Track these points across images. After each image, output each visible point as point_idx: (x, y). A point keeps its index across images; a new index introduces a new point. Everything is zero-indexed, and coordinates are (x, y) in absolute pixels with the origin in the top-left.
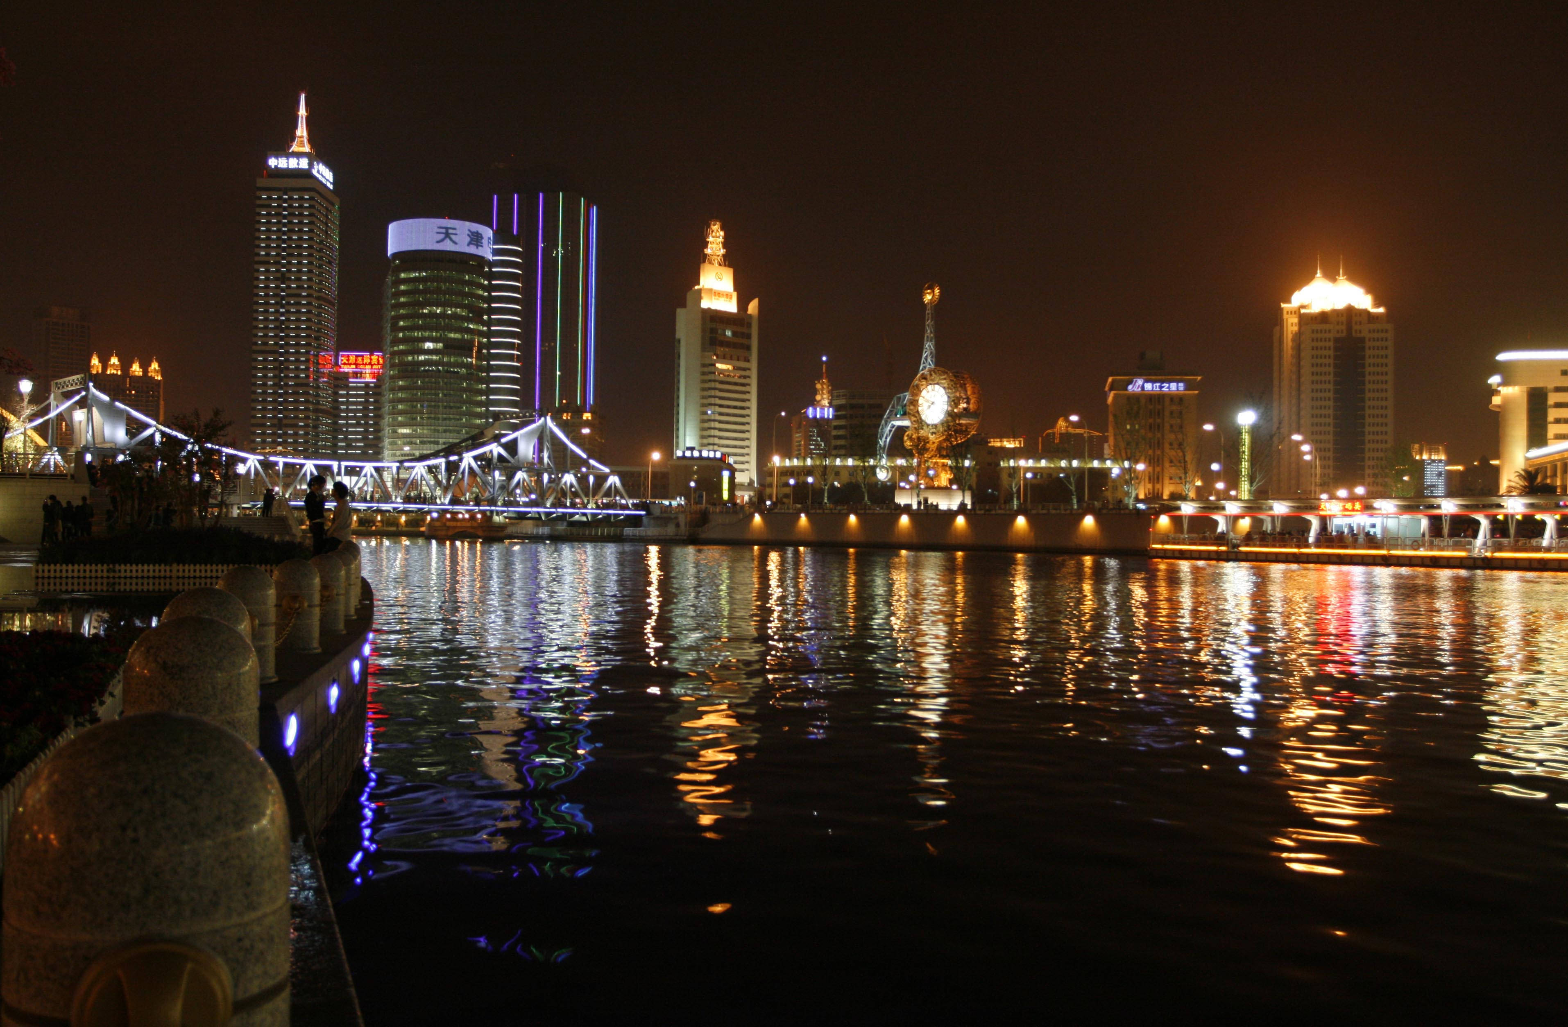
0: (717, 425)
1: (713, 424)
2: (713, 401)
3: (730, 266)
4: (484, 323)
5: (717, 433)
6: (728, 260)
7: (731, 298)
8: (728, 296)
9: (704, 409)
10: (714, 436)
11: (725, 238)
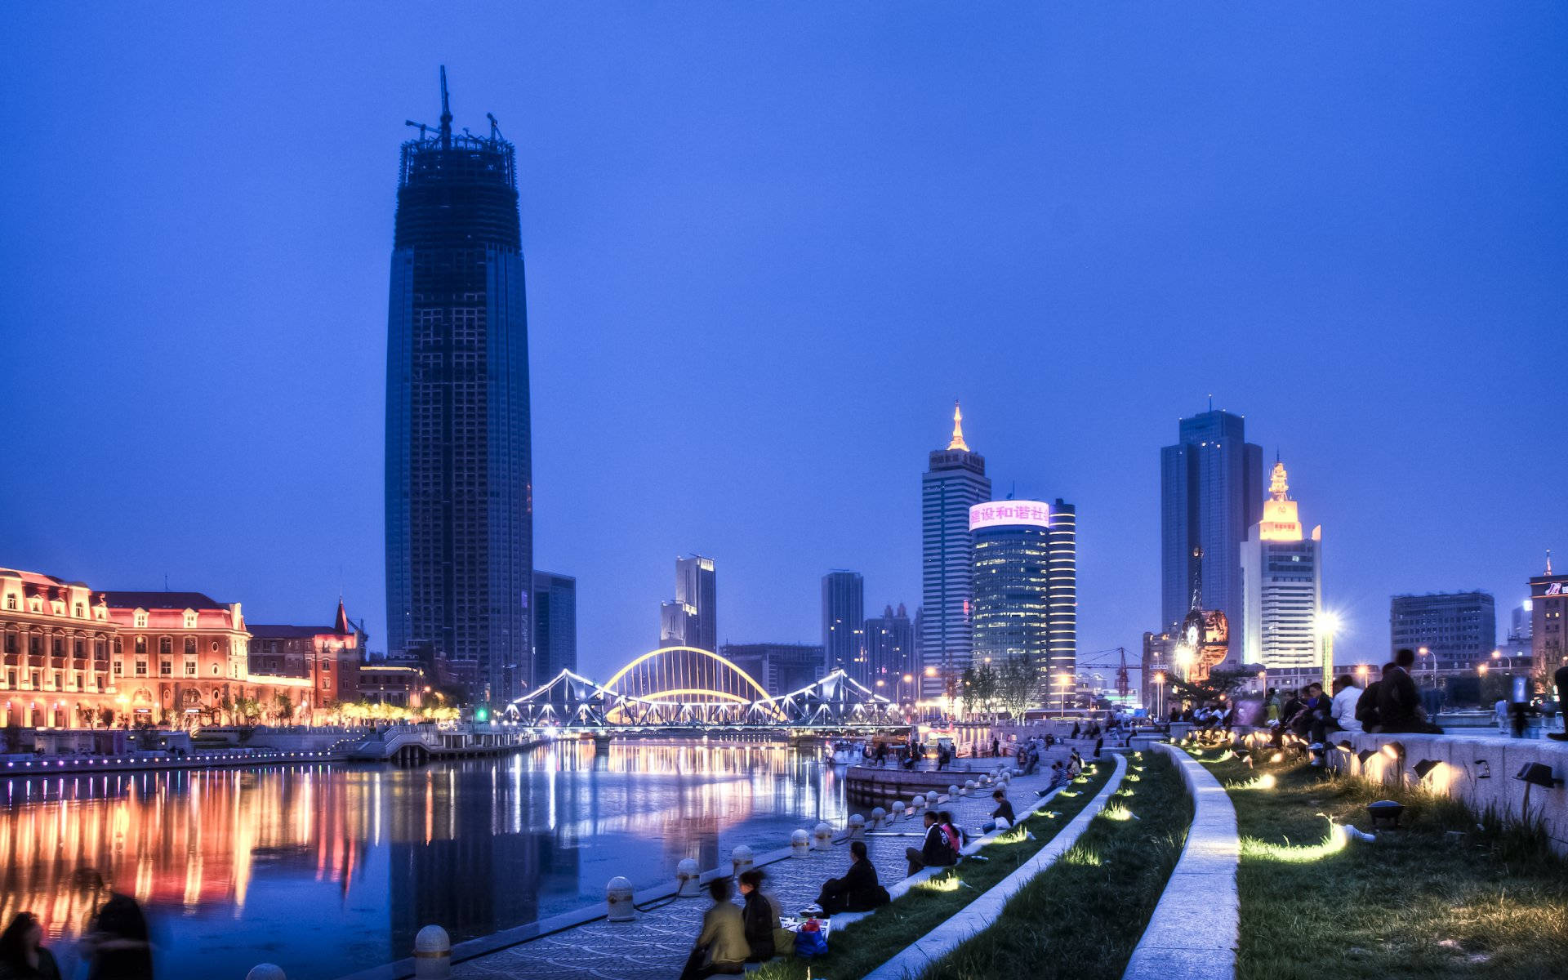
0: (1278, 638)
1: (1273, 638)
2: (1273, 618)
3: (1293, 500)
4: (1043, 576)
5: (1277, 645)
6: (1293, 494)
7: (1294, 528)
8: (1291, 527)
9: (1266, 626)
10: (1275, 648)
11: (1288, 475)
